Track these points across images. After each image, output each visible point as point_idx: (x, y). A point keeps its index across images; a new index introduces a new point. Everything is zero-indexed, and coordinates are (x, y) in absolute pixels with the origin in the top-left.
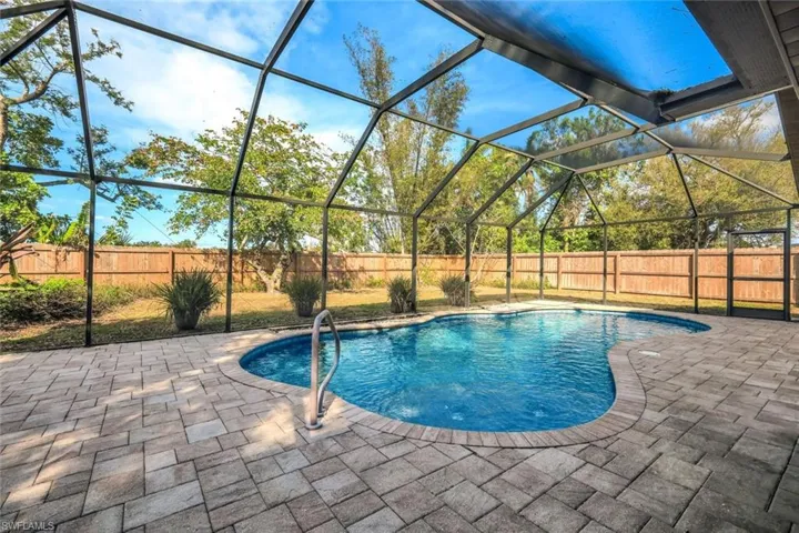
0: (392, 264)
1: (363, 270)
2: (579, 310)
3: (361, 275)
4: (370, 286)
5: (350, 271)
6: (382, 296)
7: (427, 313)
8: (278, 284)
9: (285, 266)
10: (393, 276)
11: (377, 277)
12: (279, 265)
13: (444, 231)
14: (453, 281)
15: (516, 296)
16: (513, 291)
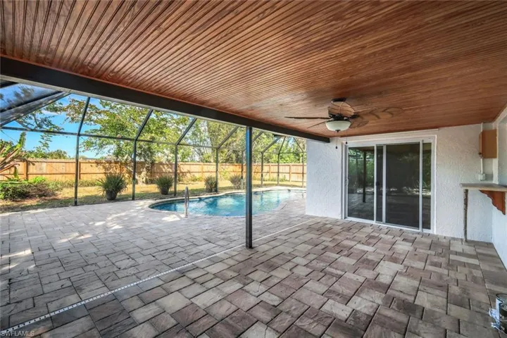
0: (206, 168)
1: (189, 172)
2: (289, 190)
3: (188, 175)
4: (193, 181)
5: (183, 173)
6: (201, 185)
7: (222, 192)
8: (144, 180)
9: (148, 170)
10: (207, 175)
11: (197, 176)
12: (145, 170)
13: (234, 152)
14: (236, 177)
15: (265, 185)
16: (264, 183)
